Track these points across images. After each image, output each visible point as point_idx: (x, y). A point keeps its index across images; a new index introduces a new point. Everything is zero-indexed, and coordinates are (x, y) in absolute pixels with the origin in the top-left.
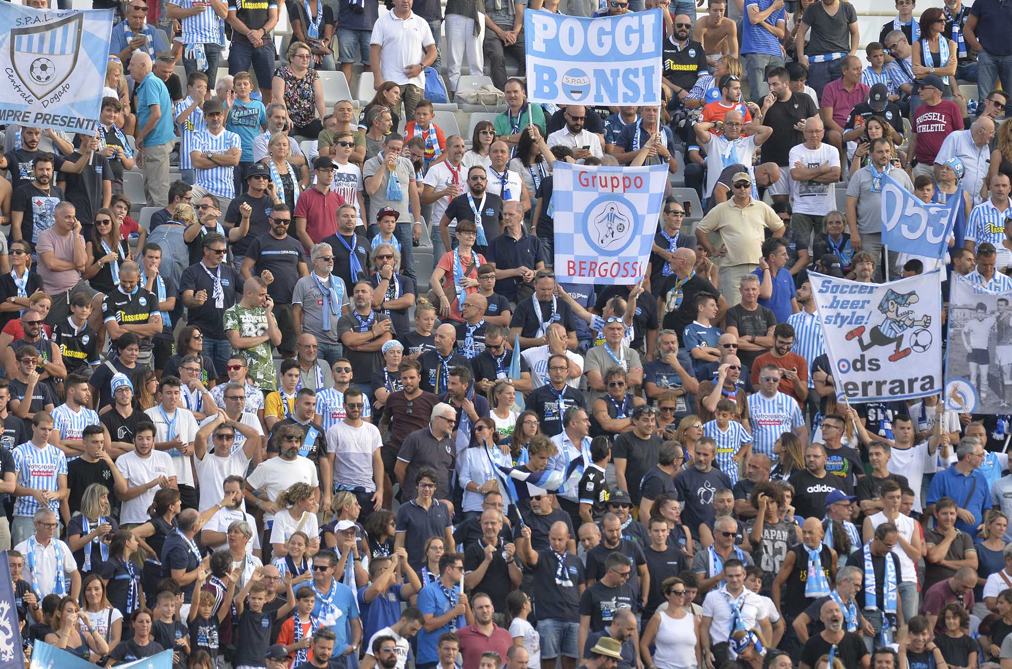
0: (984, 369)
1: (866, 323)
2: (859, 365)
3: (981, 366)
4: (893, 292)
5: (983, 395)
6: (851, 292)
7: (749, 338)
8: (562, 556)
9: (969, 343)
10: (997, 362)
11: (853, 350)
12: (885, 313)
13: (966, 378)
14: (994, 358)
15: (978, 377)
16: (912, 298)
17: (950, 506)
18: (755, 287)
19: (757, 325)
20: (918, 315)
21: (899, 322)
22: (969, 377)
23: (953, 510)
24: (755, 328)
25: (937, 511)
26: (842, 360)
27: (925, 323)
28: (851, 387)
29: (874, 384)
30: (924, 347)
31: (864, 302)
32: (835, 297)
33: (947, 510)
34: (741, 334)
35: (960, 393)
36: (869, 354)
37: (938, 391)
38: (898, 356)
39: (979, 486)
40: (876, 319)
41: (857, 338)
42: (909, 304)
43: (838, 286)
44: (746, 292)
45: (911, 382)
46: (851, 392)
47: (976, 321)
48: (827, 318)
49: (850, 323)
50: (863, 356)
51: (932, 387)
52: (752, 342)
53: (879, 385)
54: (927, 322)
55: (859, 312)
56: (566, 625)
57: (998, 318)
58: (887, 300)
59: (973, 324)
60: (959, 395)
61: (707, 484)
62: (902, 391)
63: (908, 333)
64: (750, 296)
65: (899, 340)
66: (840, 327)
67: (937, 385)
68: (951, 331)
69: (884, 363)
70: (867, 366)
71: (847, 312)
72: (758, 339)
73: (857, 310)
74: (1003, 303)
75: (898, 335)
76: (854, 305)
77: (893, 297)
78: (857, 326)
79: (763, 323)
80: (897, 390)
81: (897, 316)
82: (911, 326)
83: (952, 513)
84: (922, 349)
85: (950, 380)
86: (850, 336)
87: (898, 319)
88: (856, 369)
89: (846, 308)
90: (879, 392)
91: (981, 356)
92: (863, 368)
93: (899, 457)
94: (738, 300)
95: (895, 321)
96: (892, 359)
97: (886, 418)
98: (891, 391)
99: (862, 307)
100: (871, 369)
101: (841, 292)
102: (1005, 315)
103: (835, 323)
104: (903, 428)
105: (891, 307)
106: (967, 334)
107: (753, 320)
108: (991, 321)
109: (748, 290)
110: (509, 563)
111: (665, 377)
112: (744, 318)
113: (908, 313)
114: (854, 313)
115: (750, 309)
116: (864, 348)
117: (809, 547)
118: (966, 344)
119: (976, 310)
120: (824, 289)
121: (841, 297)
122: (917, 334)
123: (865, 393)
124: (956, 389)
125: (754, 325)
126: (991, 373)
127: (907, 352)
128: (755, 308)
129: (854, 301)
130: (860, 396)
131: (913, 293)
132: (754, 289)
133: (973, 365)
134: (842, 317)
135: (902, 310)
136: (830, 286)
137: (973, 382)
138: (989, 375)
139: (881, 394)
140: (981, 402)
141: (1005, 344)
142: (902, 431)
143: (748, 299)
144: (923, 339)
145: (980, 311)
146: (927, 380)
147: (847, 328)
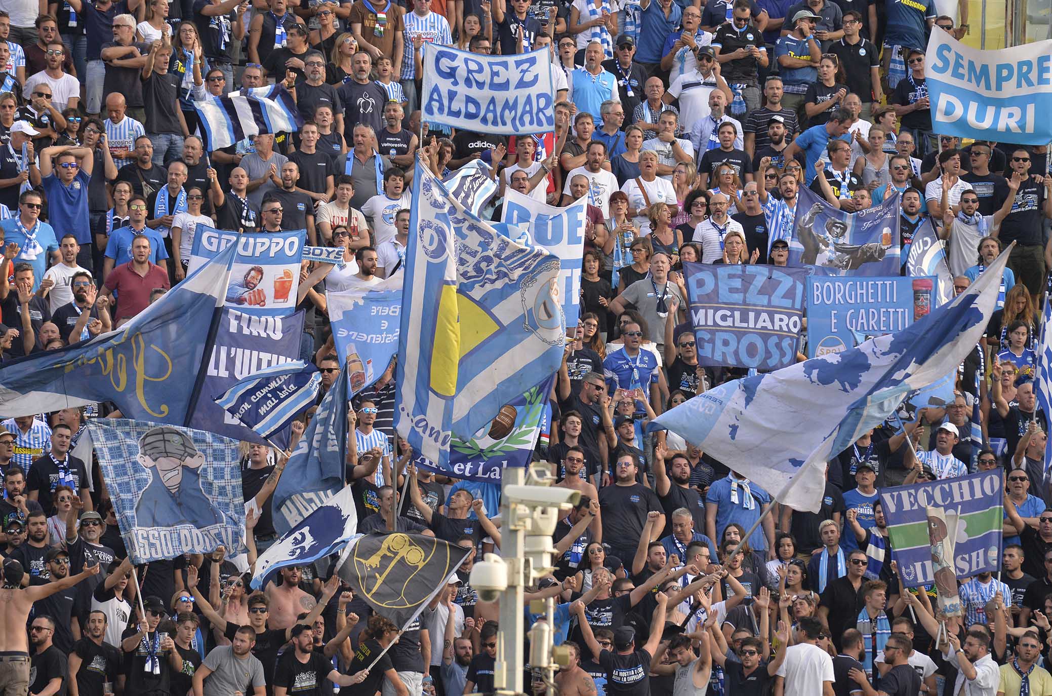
61: (366, 95)
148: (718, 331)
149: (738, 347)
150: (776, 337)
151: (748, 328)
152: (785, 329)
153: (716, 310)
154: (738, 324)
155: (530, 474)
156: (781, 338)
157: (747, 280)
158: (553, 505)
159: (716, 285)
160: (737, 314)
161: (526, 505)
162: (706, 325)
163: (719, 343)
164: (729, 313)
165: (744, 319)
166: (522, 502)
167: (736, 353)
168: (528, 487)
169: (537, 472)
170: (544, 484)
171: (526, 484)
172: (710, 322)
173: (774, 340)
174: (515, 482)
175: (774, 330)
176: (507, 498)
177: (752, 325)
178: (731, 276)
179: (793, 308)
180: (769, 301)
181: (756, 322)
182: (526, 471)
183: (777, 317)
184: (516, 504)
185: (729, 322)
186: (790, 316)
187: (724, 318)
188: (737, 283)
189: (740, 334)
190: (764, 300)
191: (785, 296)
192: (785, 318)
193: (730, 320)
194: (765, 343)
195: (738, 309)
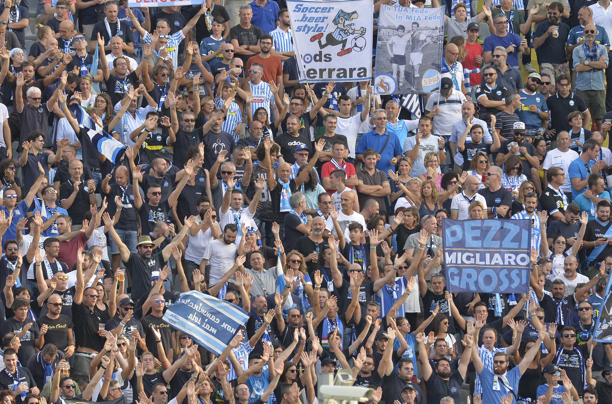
0: (402, 68)
1: (324, 31)
2: (318, 58)
3: (400, 66)
4: (342, 11)
5: (401, 84)
6: (316, 12)
7: (246, 46)
8: (124, 188)
9: (392, 51)
10: (411, 64)
11: (314, 48)
12: (337, 24)
13: (390, 73)
14: (409, 61)
15: (398, 73)
16: (354, 16)
17: (373, 154)
18: (249, 13)
19: (250, 38)
20: (357, 27)
21: (345, 31)
22: (392, 73)
23: (375, 157)
24: (249, 40)
25: (365, 157)
26: (307, 55)
27: (362, 32)
28: (312, 72)
29: (327, 70)
30: (361, 48)
31: (324, 18)
32: (305, 15)
33: (371, 157)
34: (241, 44)
35: (385, 83)
36: (325, 51)
37: (369, 78)
38: (345, 52)
39: (392, 141)
40: (331, 28)
41: (318, 40)
42: (352, 19)
43: (307, 8)
44: (243, 17)
45: (351, 70)
46: (312, 76)
47: (397, 37)
48: (298, 28)
49: (314, 31)
50: (321, 52)
51: (365, 75)
52: (248, 49)
53: (331, 71)
54: (363, 32)
55: (320, 24)
56: (127, 232)
57: (412, 35)
58: (339, 17)
59: (394, 39)
60: (385, 85)
61: (219, 141)
62: (345, 76)
63: (350, 38)
64: (246, 19)
65: (344, 42)
66: (307, 33)
67: (369, 74)
68: (379, 43)
69: (334, 57)
70: (323, 58)
71: (312, 24)
72: (251, 47)
73: (319, 23)
74: (416, 25)
75: (344, 39)
76: (318, 20)
77: (342, 15)
78: (318, 33)
79: (254, 37)
80: (342, 75)
81: (344, 26)
82: (353, 34)
83: (374, 159)
84: (359, 49)
85: (378, 74)
86: (313, 39)
87: (345, 29)
88: (316, 61)
89: (312, 21)
90: (330, 75)
91: (400, 60)
92: (320, 60)
93: (342, 123)
94: (237, 21)
95: (342, 30)
96: (339, 54)
97: (334, 97)
98: (338, 76)
99: (323, 21)
100: (325, 61)
101: (309, 12)
102: (417, 33)
103: (304, 30)
104: (345, 105)
105: (340, 21)
106: (391, 46)
107: (248, 35)
108: (408, 37)
109: (245, 14)
110: (89, 193)
111: (191, 72)
112: (242, 34)
113: (351, 25)
114: (317, 25)
115: (246, 28)
116: (322, 47)
117: (283, 181)
118: (390, 51)
119: (398, 30)
120: (297, 10)
121: (309, 15)
122: (356, 39)
123: (321, 76)
124: (382, 81)
125: (248, 38)
126: (407, 70)
127: (349, 51)
128: (249, 27)
129: (317, 18)
130: (318, 78)
131: (355, 12)
132: (248, 14)
133: (395, 66)
134: (309, 27)
135: (347, 23)
136: (302, 8)
137: (395, 76)
138: (405, 71)
139: (331, 77)
140: (399, 88)
141: (416, 51)
142: (344, 107)
143: (245, 21)
144: (360, 42)
145: (400, 30)
146: (362, 70)
147: (312, 34)
148: (464, 267)
149: (478, 278)
150: (506, 270)
151: (485, 265)
152: (513, 263)
153: (463, 252)
154: (478, 262)
155: (337, 377)
156: (510, 270)
157: (485, 231)
158: (354, 399)
159: (464, 235)
160: (478, 255)
161: (336, 399)
162: (456, 263)
163: (464, 277)
164: (472, 255)
165: (483, 259)
166: (332, 397)
167: (476, 283)
168: (336, 387)
169: (342, 375)
170: (347, 384)
171: (335, 384)
172: (459, 262)
173: (505, 272)
174: (327, 383)
175: (504, 265)
176: (322, 395)
177: (488, 262)
178: (473, 228)
179: (519, 248)
180: (501, 245)
181: (491, 262)
182: (335, 376)
183: (507, 255)
184: (329, 398)
185: (472, 261)
186: (516, 254)
187: (468, 258)
188: (478, 233)
189: (479, 269)
190: (497, 244)
191: (513, 241)
192: (513, 256)
193: (472, 260)
194: (498, 275)
195: (478, 252)
